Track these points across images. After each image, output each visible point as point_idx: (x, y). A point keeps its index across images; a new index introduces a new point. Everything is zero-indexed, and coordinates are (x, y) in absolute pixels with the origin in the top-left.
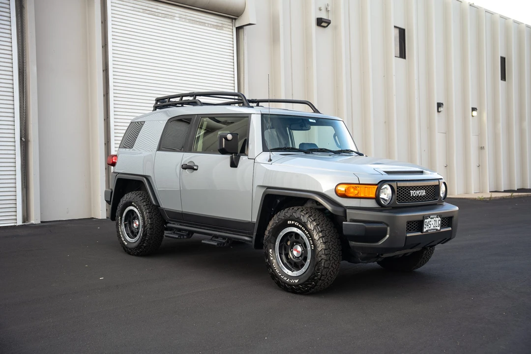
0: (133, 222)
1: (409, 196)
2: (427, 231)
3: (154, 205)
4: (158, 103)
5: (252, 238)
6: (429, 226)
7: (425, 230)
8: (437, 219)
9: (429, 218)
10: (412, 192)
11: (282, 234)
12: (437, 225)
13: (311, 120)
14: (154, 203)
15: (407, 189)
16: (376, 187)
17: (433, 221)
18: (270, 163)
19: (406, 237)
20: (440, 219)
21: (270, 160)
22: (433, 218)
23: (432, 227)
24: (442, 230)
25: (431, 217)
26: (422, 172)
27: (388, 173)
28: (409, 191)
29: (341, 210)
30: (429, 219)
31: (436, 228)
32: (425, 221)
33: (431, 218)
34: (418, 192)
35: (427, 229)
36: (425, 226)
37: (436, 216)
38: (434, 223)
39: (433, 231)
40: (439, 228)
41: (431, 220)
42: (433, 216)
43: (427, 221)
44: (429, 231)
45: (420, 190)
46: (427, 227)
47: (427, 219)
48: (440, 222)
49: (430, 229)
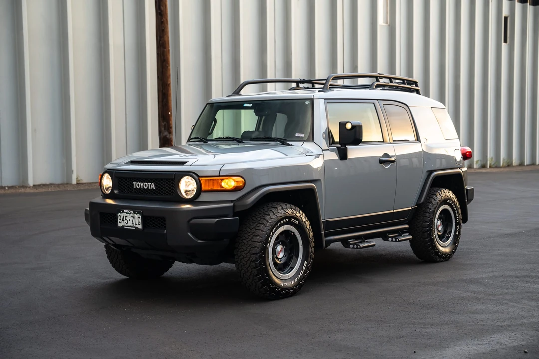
2: (123, 226)
7: (120, 225)
8: (136, 216)
12: (137, 223)
17: (129, 217)
20: (140, 217)
22: (130, 214)
23: (130, 224)
25: (125, 211)
31: (137, 226)
33: (127, 213)
35: (123, 224)
36: (119, 220)
37: (132, 212)
38: (131, 219)
39: (131, 228)
40: (140, 227)
41: (127, 215)
42: (129, 212)
43: (122, 215)
44: (125, 227)
45: (147, 183)
46: (122, 222)
47: (121, 213)
48: (140, 220)
49: (128, 225)
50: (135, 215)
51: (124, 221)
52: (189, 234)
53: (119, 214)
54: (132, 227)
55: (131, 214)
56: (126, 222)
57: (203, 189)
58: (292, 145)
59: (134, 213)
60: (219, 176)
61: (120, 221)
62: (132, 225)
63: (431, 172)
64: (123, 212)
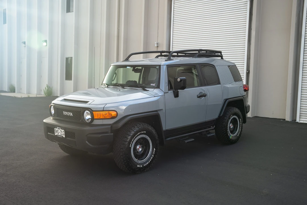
7: (55, 134)
8: (63, 131)
13: (127, 67)
17: (59, 131)
22: (60, 129)
23: (60, 134)
25: (58, 128)
31: (63, 136)
33: (58, 129)
36: (55, 132)
38: (60, 132)
40: (64, 136)
44: (58, 136)
45: (69, 112)
48: (64, 133)
49: (59, 134)
52: (87, 142)
53: (55, 129)
54: (61, 136)
56: (58, 133)
57: (95, 118)
58: (148, 90)
59: (61, 129)
60: (103, 111)
63: (226, 100)
64: (56, 128)
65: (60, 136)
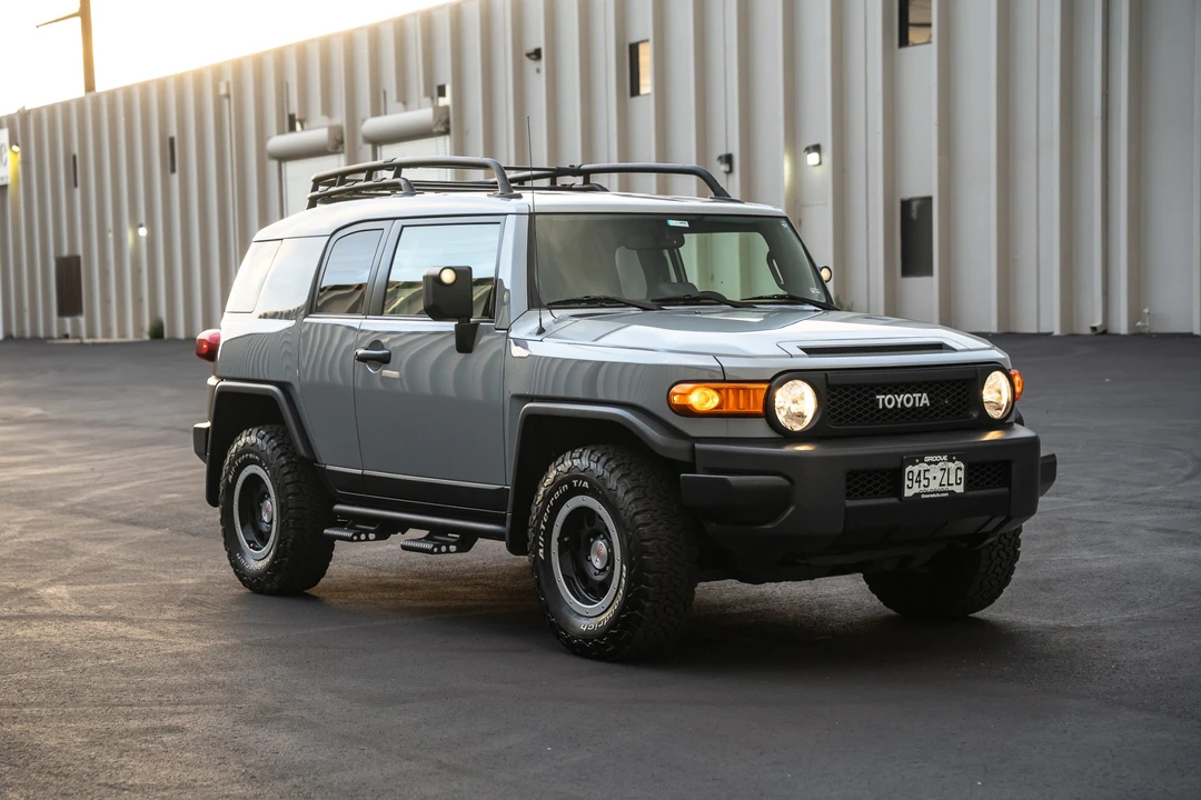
0: (260, 508)
1: (872, 409)
2: (918, 496)
3: (301, 458)
4: (321, 188)
5: (503, 524)
6: (924, 482)
7: (908, 493)
8: (956, 464)
9: (923, 462)
10: (880, 397)
11: (565, 511)
12: (952, 481)
13: (672, 223)
14: (302, 450)
15: (866, 392)
16: (765, 386)
17: (935, 471)
18: (539, 338)
19: (847, 509)
20: (962, 466)
21: (541, 331)
22: (936, 463)
23: (934, 486)
24: (971, 493)
25: (927, 459)
26: (939, 347)
27: (810, 351)
28: (874, 396)
29: (684, 444)
30: (924, 466)
31: (950, 488)
32: (907, 470)
33: (930, 463)
34: (901, 398)
35: (916, 489)
36: (907, 483)
37: (945, 458)
38: (939, 474)
39: (938, 495)
40: (960, 489)
41: (929, 467)
42: (936, 458)
43: (916, 469)
44: (923, 496)
46: (916, 485)
47: (914, 464)
48: (961, 474)
49: (928, 489)
50: (950, 464)
51: (920, 481)
53: (910, 468)
54: (940, 493)
55: (940, 464)
56: (926, 482)
59: (950, 460)
61: (910, 483)
62: (937, 488)
64: (922, 461)
65: (935, 493)
